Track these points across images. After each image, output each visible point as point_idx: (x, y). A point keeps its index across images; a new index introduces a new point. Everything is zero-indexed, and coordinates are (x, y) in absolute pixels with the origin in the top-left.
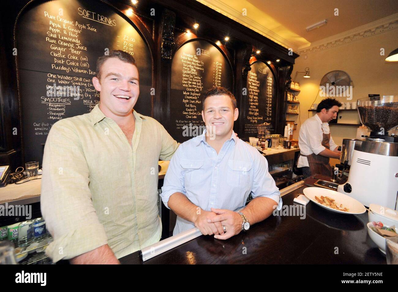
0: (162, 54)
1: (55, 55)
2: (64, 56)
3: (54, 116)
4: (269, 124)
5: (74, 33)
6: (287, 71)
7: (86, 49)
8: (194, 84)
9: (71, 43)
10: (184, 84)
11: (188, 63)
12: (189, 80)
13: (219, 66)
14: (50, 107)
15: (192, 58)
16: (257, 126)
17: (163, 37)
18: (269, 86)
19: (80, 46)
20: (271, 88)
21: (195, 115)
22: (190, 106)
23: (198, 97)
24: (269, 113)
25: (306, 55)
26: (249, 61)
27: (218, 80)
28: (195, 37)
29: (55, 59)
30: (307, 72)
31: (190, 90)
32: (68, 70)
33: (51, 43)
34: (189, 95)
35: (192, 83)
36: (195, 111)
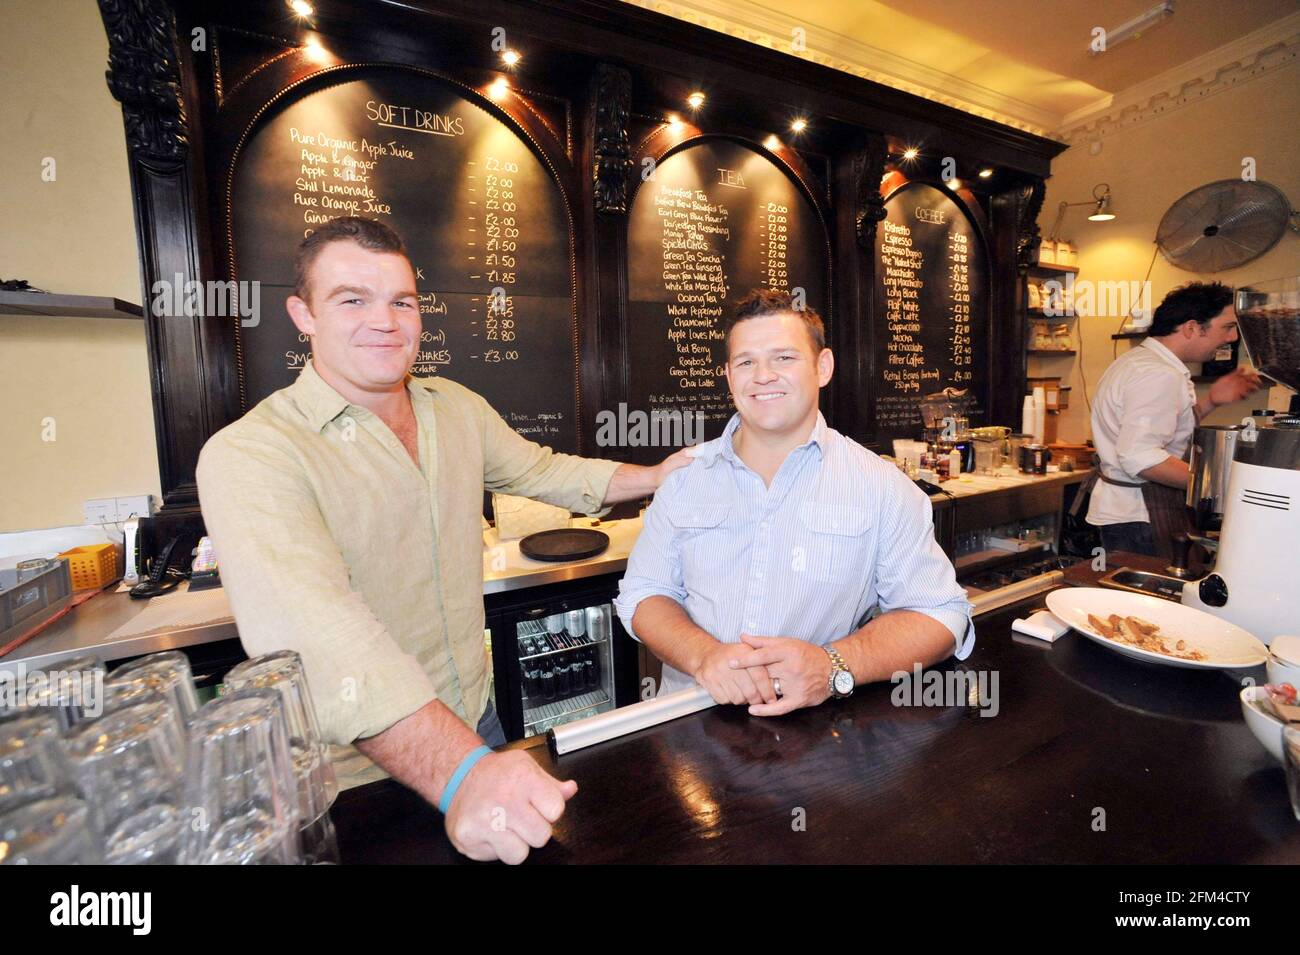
0: (595, 200)
4: (962, 393)
5: (358, 171)
6: (1023, 205)
7: (387, 211)
8: (700, 281)
9: (352, 198)
10: (669, 281)
11: (679, 215)
12: (682, 270)
13: (778, 214)
15: (688, 201)
16: (919, 402)
17: (595, 148)
18: (956, 263)
19: (373, 203)
20: (964, 269)
21: (709, 377)
22: (690, 348)
23: (716, 320)
24: (964, 355)
25: (1094, 139)
26: (878, 188)
27: (778, 259)
28: (696, 134)
30: (1102, 200)
31: (690, 299)
33: (306, 207)
34: (687, 317)
35: (695, 277)
36: (707, 363)
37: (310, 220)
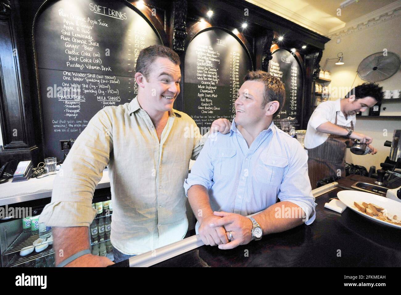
0: (174, 46)
1: (69, 53)
2: (77, 54)
3: (70, 113)
4: (293, 119)
5: (86, 29)
6: (315, 58)
7: (98, 45)
9: (84, 39)
10: (199, 77)
11: (203, 54)
12: (203, 73)
13: (236, 56)
14: (67, 104)
15: (206, 49)
16: (280, 121)
17: (174, 27)
18: (293, 76)
19: (92, 42)
20: (296, 78)
21: (211, 110)
22: (205, 100)
23: (214, 91)
25: (338, 38)
26: (270, 49)
27: (236, 71)
28: (209, 26)
29: (69, 56)
30: (340, 58)
31: (206, 83)
32: (81, 67)
33: (66, 41)
34: (205, 89)
35: (208, 76)
36: (211, 105)
37: (67, 46)
